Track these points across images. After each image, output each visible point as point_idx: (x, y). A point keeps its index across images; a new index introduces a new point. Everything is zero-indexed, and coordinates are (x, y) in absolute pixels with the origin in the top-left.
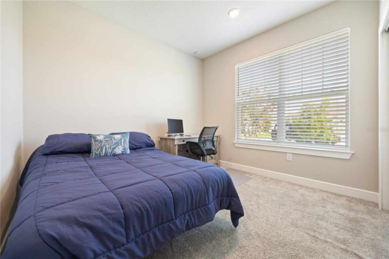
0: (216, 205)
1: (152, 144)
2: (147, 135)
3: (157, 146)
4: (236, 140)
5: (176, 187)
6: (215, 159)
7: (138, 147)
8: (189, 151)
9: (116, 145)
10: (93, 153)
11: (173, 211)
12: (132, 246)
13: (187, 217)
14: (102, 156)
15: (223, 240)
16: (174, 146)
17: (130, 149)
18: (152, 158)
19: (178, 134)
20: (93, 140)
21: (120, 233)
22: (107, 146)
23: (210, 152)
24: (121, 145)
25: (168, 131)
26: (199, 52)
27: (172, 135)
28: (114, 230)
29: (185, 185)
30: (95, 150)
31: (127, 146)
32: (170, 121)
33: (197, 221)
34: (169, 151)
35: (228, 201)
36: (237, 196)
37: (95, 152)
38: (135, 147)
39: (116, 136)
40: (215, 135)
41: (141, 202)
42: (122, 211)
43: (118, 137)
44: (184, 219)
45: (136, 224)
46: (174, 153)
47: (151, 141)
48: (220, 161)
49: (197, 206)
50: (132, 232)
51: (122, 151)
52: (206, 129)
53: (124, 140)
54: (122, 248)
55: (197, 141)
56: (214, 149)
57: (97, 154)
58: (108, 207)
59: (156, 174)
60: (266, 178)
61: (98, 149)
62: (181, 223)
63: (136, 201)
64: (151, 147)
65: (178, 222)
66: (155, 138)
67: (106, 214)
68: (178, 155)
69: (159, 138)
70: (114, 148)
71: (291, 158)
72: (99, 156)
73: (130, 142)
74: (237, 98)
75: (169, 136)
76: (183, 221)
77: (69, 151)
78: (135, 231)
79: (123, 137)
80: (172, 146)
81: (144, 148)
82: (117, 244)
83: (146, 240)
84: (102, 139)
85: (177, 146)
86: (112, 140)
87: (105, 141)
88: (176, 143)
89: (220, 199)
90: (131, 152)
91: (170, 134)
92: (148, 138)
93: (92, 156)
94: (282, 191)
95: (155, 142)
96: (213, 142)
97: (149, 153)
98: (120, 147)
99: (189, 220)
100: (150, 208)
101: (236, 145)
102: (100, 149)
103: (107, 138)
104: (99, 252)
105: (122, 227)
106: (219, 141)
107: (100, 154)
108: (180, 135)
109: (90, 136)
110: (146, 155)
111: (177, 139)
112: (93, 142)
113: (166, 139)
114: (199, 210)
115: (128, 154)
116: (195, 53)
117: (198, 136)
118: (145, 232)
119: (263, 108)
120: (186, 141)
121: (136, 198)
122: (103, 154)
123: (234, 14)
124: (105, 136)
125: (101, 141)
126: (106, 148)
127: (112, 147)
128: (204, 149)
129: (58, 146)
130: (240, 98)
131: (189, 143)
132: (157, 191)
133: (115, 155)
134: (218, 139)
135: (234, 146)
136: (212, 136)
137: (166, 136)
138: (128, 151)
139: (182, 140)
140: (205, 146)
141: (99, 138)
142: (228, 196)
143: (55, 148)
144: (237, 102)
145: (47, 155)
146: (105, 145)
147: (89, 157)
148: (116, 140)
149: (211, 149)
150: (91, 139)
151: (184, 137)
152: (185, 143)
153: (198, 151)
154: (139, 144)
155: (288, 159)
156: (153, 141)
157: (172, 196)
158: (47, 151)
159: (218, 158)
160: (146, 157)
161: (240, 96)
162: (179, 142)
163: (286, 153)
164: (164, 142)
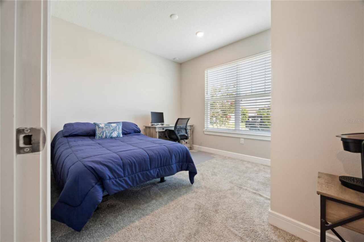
0: (178, 167)
1: (138, 130)
2: (135, 124)
3: (142, 132)
4: (206, 129)
5: (151, 153)
6: (189, 143)
7: (128, 133)
8: (167, 137)
9: (112, 131)
10: (97, 136)
11: (149, 166)
12: (127, 178)
13: (158, 170)
14: (104, 138)
15: (183, 190)
16: (156, 133)
17: (123, 134)
18: (139, 139)
19: (160, 124)
20: (97, 127)
21: (121, 171)
22: (107, 132)
23: (183, 137)
24: (116, 130)
25: (151, 122)
26: (177, 59)
27: (155, 125)
28: (118, 169)
29: (157, 152)
30: (99, 133)
31: (121, 132)
32: (153, 113)
33: (163, 173)
34: (151, 136)
35: (187, 165)
36: (192, 162)
37: (99, 135)
38: (126, 133)
39: (113, 125)
40: (188, 125)
41: (131, 158)
42: (121, 161)
43: (114, 125)
44: (156, 171)
45: (129, 169)
46: (156, 137)
47: (137, 128)
48: (193, 145)
49: (164, 165)
50: (126, 172)
51: (117, 135)
52: (180, 120)
53: (118, 128)
54: (122, 178)
55: (173, 129)
56: (186, 135)
57: (100, 137)
58: (115, 159)
59: (140, 147)
60: (226, 157)
61: (101, 133)
62: (154, 173)
63: (129, 157)
64: (138, 133)
65: (152, 171)
66: (141, 127)
67: (114, 161)
68: (159, 138)
69: (145, 127)
70: (112, 133)
71: (243, 142)
72: (101, 138)
73: (122, 129)
74: (206, 96)
75: (152, 125)
76: (155, 171)
77: (81, 134)
78: (128, 172)
79: (118, 125)
80: (154, 133)
81: (132, 133)
82: (119, 176)
83: (134, 178)
84: (103, 127)
85: (158, 133)
86: (110, 127)
87: (106, 128)
88: (157, 130)
89: (181, 164)
90: (123, 136)
91: (153, 124)
92: (136, 126)
93: (97, 138)
94: (234, 165)
95: (141, 129)
96: (186, 130)
97: (137, 136)
98: (116, 132)
99: (159, 171)
100: (136, 162)
101: (206, 133)
102: (102, 134)
103: (107, 126)
104: (111, 177)
105: (122, 169)
106: (193, 129)
107: (102, 137)
108: (161, 124)
109: (95, 124)
110: (134, 138)
111: (158, 128)
112: (97, 129)
113: (149, 127)
114: (165, 167)
115: (121, 137)
116: (174, 59)
117: (174, 125)
118: (134, 174)
119: (230, 103)
120: (165, 129)
121: (128, 156)
122: (104, 137)
123: (200, 35)
124: (105, 124)
125: (102, 128)
126: (106, 133)
127: (110, 132)
128: (178, 135)
129: (73, 131)
130: (209, 95)
131: (167, 131)
132: (140, 154)
133: (112, 138)
134: (192, 128)
135: (204, 133)
136: (185, 125)
137: (150, 125)
138: (121, 136)
139: (162, 128)
140: (179, 132)
141: (101, 126)
142: (187, 162)
143: (72, 132)
144: (206, 99)
145: (66, 137)
146: (105, 131)
147: (95, 138)
148: (113, 127)
149: (184, 135)
150: (96, 126)
151: (165, 126)
152: (164, 130)
153: (173, 136)
154: (129, 130)
155: (241, 143)
156: (140, 129)
157: (148, 157)
158: (66, 134)
159: (192, 143)
160: (134, 139)
161: (208, 94)
162: (160, 129)
163: (240, 138)
164: (148, 129)
